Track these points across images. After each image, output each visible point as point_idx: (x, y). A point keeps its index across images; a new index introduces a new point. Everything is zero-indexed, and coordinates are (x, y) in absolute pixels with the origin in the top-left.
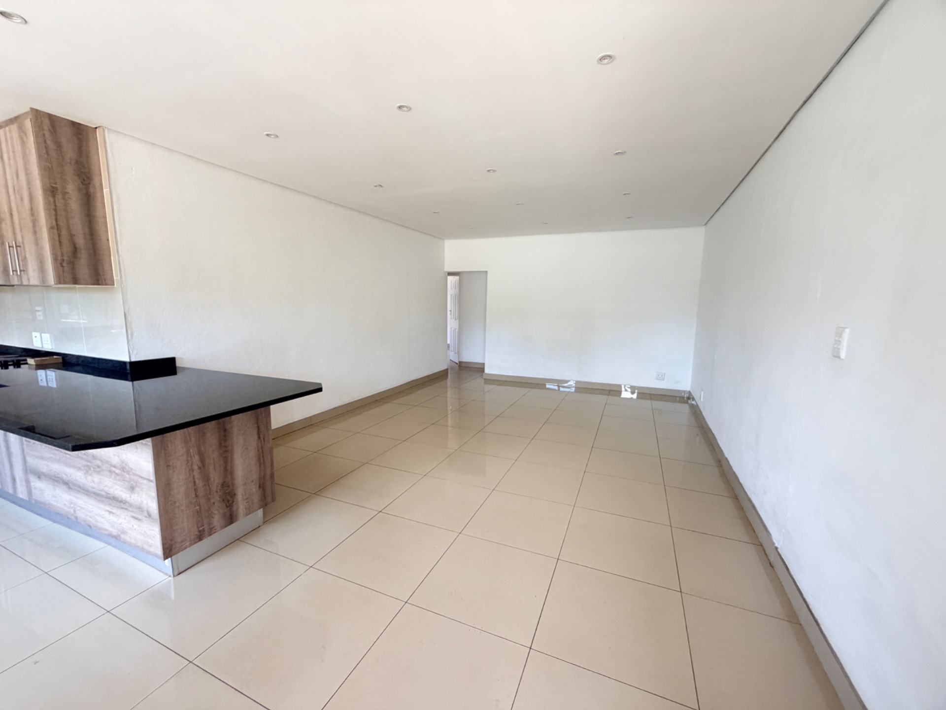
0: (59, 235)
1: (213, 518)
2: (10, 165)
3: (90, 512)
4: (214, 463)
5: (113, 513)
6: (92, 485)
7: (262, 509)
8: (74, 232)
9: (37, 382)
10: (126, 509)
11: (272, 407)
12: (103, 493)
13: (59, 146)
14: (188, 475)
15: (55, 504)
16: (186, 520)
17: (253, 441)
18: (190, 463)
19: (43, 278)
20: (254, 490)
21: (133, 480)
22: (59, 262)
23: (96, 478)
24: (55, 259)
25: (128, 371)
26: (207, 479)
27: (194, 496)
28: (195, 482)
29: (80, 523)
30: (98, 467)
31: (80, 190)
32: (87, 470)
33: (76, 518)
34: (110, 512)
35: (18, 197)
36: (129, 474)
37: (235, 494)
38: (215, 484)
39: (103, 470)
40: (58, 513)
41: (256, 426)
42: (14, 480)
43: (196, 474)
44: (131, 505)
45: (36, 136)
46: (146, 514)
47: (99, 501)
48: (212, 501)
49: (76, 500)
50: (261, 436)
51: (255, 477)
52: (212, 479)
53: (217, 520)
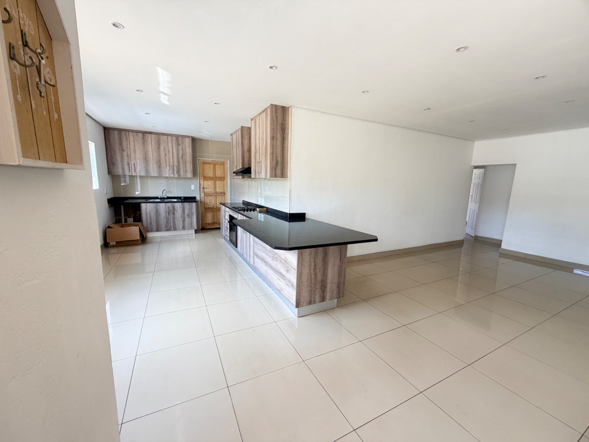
0: (273, 157)
1: (316, 296)
2: (261, 129)
3: (272, 277)
4: (320, 268)
5: (279, 280)
6: (274, 265)
7: (337, 299)
8: (277, 155)
9: (258, 218)
10: (284, 280)
11: (349, 245)
12: (277, 270)
13: (277, 118)
14: (309, 271)
15: (261, 269)
16: (305, 293)
17: (337, 262)
18: (310, 266)
19: (266, 176)
20: (335, 288)
21: (288, 267)
22: (272, 168)
23: (275, 262)
24: (271, 167)
25: (288, 217)
26: (316, 275)
27: (310, 282)
28: (311, 275)
29: (268, 280)
30: (277, 258)
31: (281, 136)
32: (273, 258)
33: (267, 277)
34: (279, 279)
35: (262, 142)
36: (287, 264)
37: (326, 287)
38: (319, 279)
39: (278, 260)
40: (261, 274)
41: (340, 254)
42: (250, 256)
43: (312, 271)
44: (286, 278)
45: (271, 116)
46: (291, 284)
47: (275, 273)
48: (317, 287)
49: (267, 270)
50: (341, 260)
51: (336, 281)
52: (318, 277)
53: (317, 298)
